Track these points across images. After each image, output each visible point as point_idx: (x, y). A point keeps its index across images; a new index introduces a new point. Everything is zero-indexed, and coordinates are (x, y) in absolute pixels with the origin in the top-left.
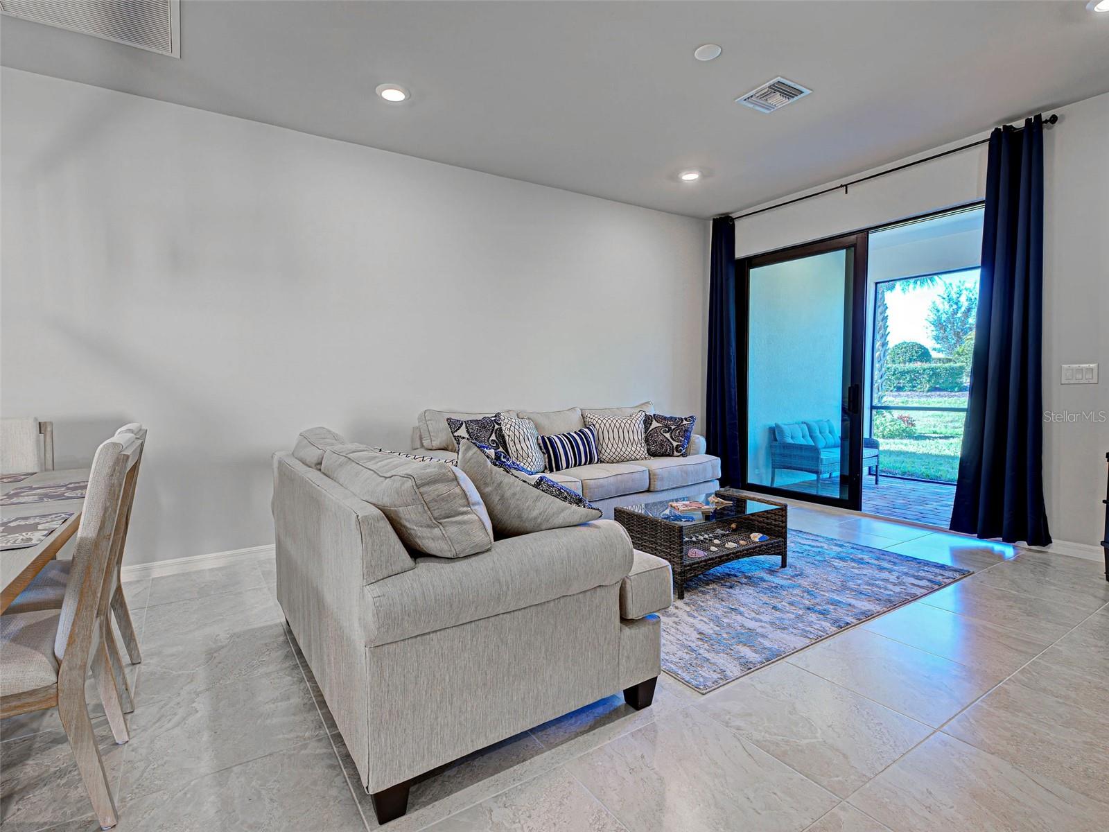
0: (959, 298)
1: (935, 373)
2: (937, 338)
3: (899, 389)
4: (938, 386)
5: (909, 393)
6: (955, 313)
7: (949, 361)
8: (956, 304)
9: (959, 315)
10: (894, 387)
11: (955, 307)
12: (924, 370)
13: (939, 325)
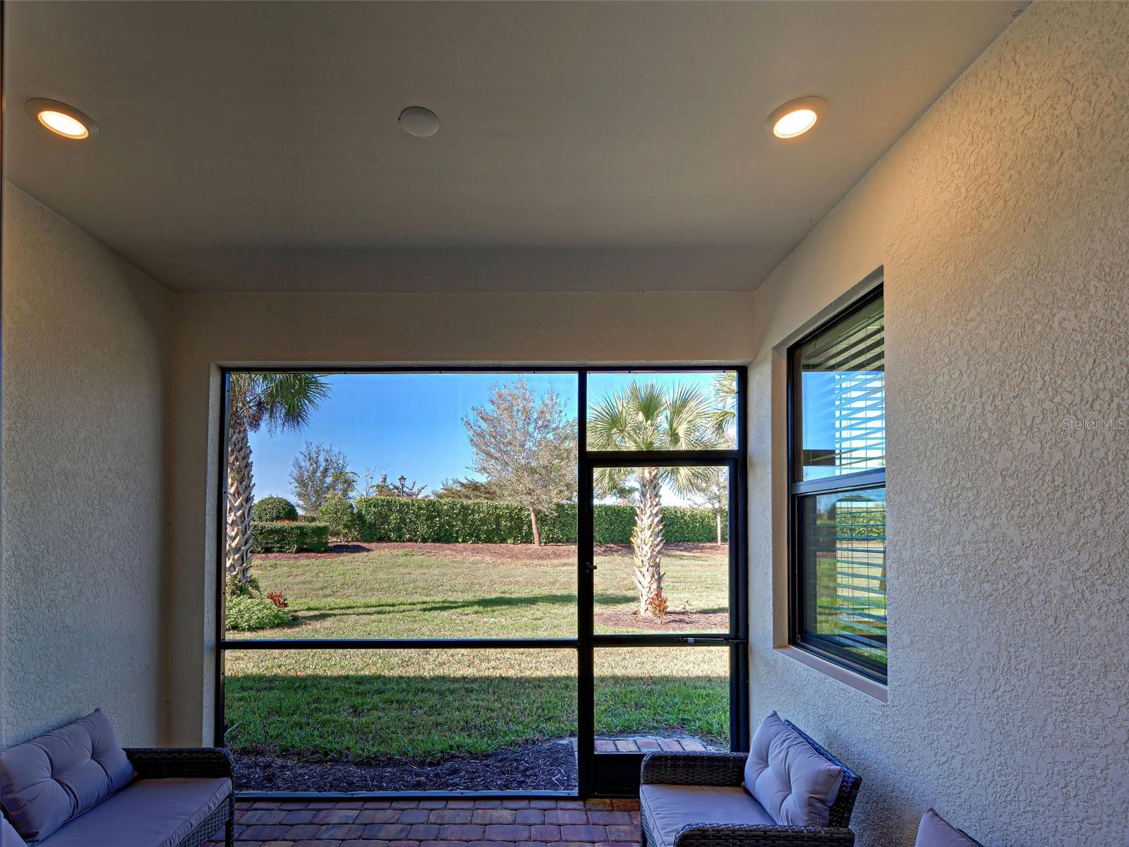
0: (317, 457)
1: (302, 532)
2: (299, 495)
3: (268, 550)
4: (305, 547)
5: (277, 554)
6: (314, 472)
7: (313, 519)
8: (316, 463)
9: (319, 474)
10: (262, 548)
11: (315, 466)
12: (292, 529)
13: (302, 483)
